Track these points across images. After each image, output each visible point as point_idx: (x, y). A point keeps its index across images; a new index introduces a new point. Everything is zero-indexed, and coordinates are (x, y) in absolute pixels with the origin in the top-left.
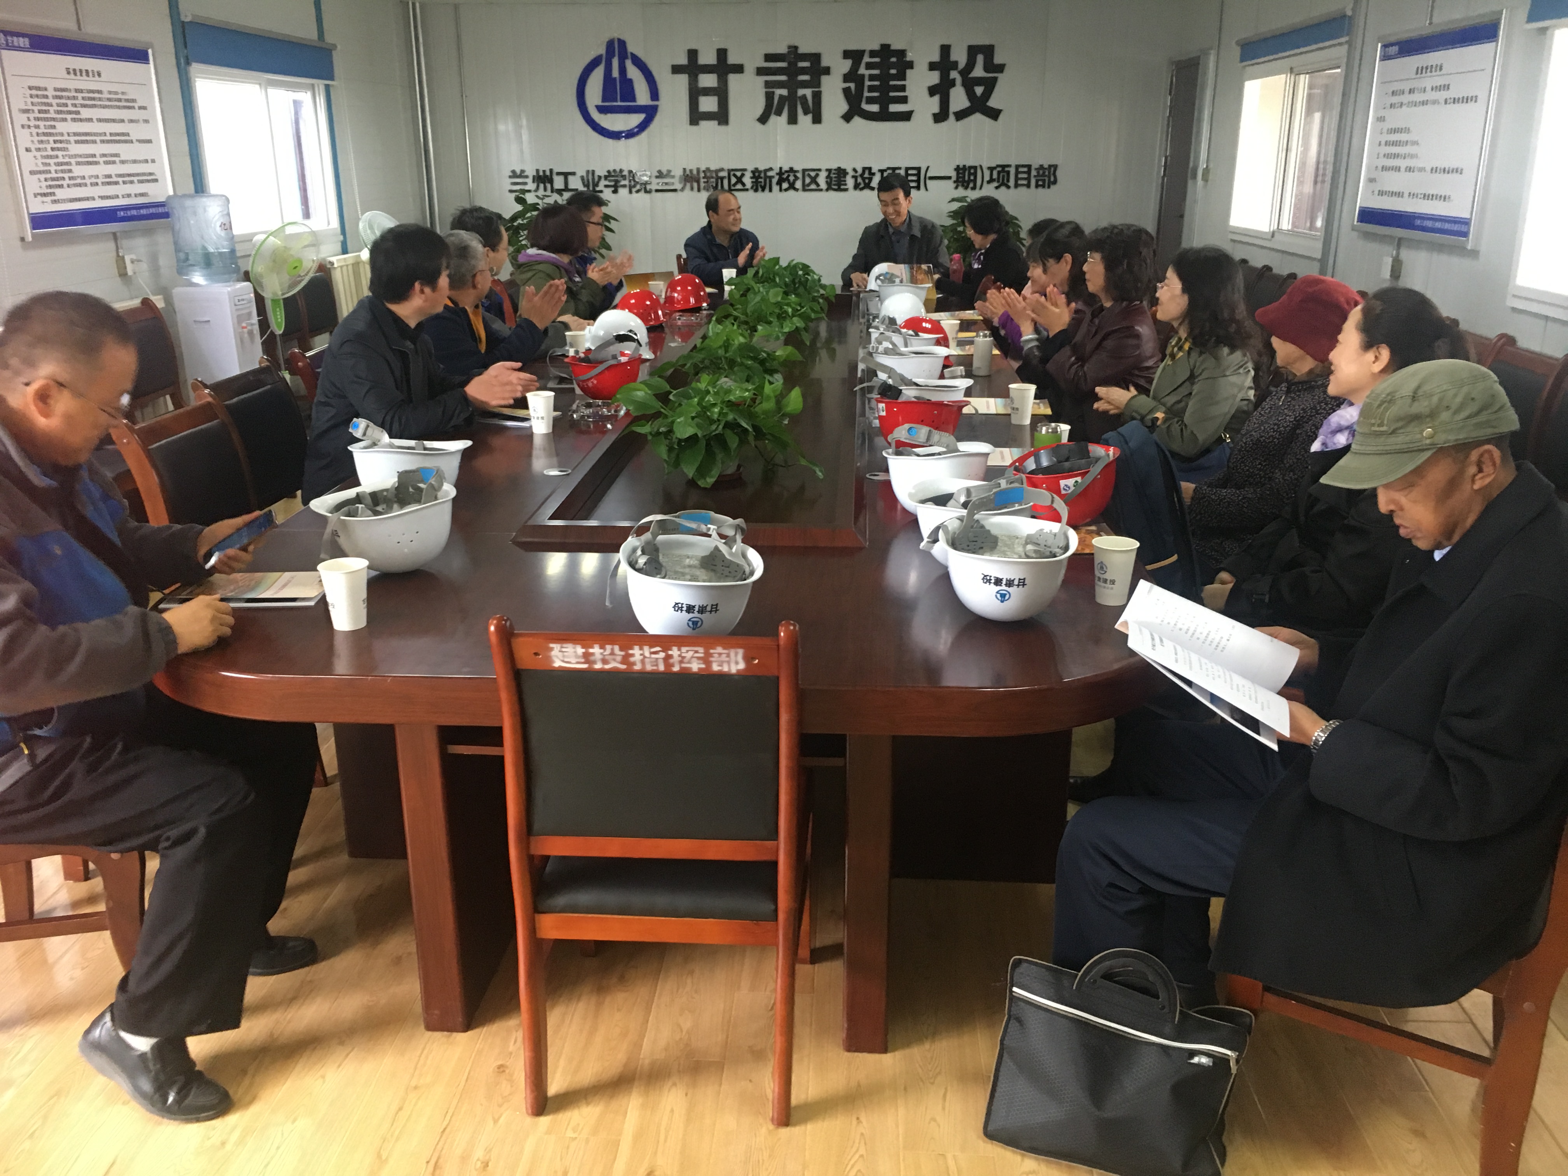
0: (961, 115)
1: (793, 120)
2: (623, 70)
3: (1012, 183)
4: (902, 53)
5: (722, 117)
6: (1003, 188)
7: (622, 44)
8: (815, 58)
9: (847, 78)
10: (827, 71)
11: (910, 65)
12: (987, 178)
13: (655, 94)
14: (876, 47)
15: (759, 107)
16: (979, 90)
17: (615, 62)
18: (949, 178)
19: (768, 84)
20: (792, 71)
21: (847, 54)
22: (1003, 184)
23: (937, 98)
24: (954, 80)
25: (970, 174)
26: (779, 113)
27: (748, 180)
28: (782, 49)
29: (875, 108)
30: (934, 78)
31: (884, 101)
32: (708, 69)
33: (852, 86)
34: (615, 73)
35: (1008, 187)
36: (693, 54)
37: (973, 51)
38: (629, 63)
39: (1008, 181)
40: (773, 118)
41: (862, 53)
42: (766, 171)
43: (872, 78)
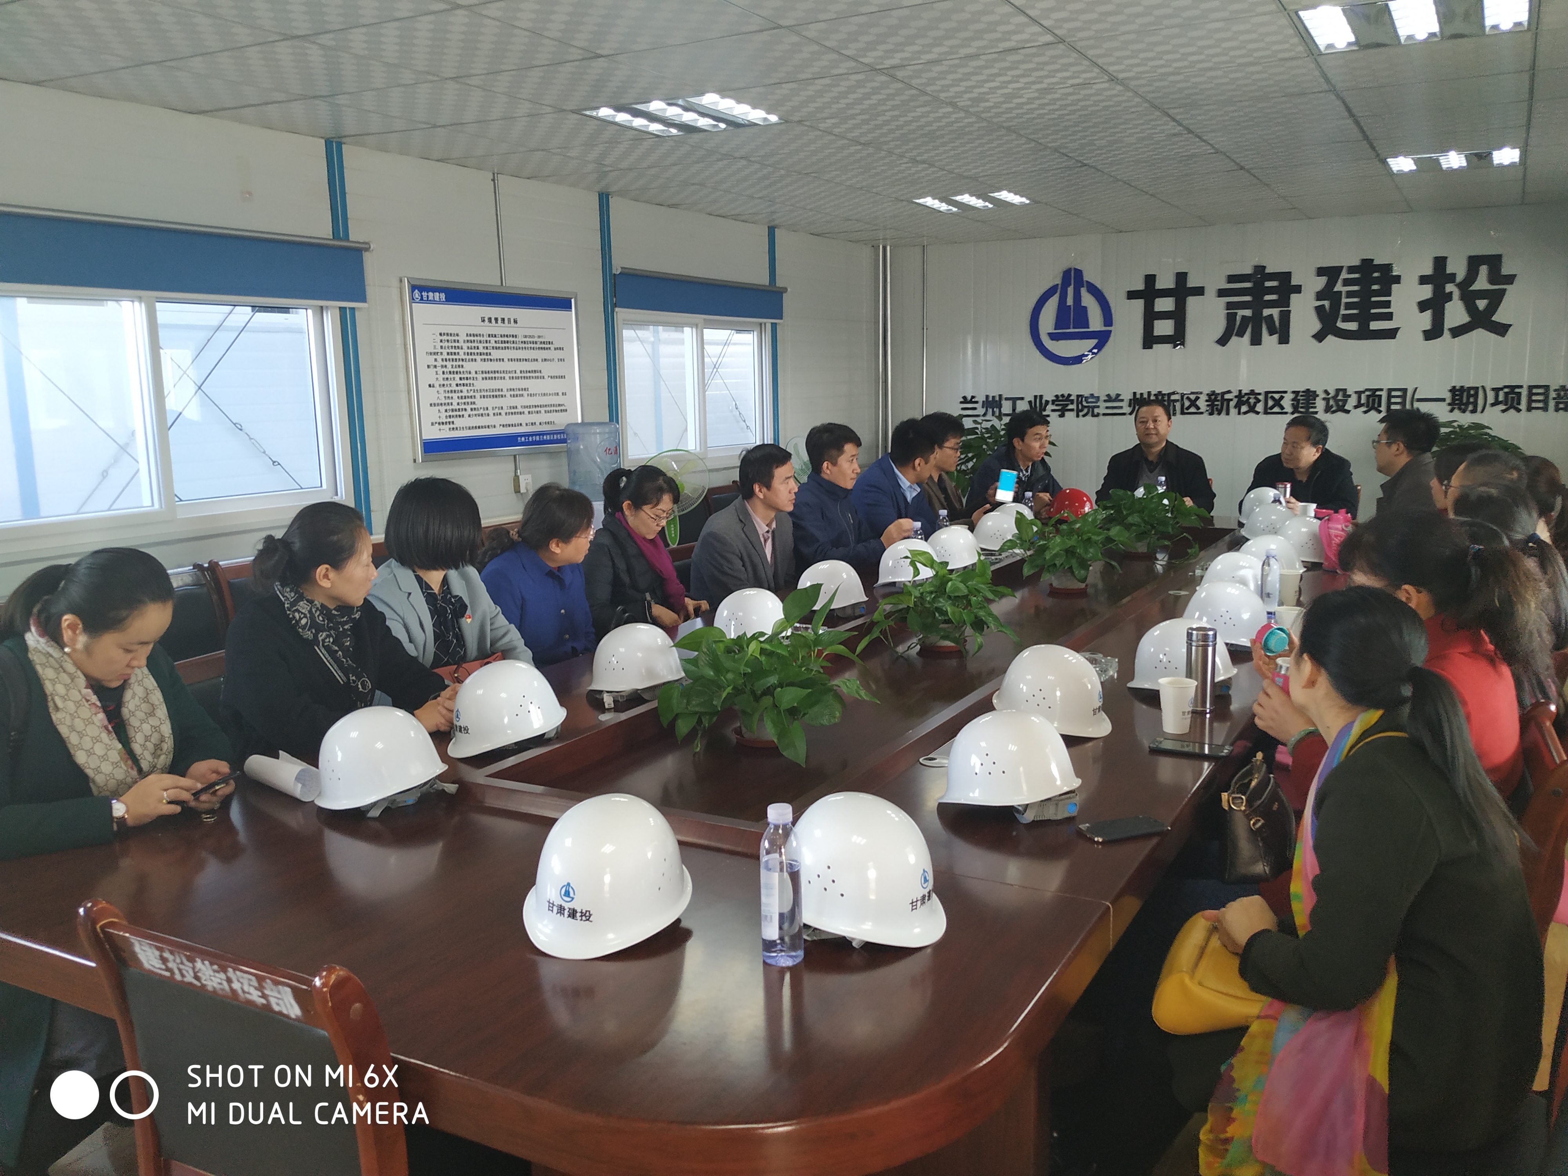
0: (1457, 332)
1: (1256, 341)
2: (1077, 297)
3: (1523, 406)
4: (1388, 268)
5: (1178, 338)
6: (1512, 411)
7: (1079, 273)
8: (1285, 277)
9: (1320, 296)
10: (1298, 289)
11: (1397, 279)
12: (1491, 399)
13: (1108, 319)
14: (1357, 263)
15: (1219, 327)
16: (1482, 304)
17: (1070, 290)
18: (1443, 400)
19: (1229, 306)
20: (1258, 291)
21: (1321, 272)
22: (1512, 407)
23: (1428, 314)
24: (1451, 293)
25: (1469, 396)
26: (1241, 334)
27: (1202, 403)
28: (1249, 271)
29: (1353, 326)
30: (1427, 292)
31: (1364, 318)
32: (1165, 293)
33: (1326, 303)
34: (1070, 301)
35: (1519, 410)
36: (1150, 279)
37: (1474, 262)
38: (1084, 291)
39: (1519, 403)
40: (1234, 339)
41: (1339, 269)
42: (1223, 393)
43: (1350, 294)
